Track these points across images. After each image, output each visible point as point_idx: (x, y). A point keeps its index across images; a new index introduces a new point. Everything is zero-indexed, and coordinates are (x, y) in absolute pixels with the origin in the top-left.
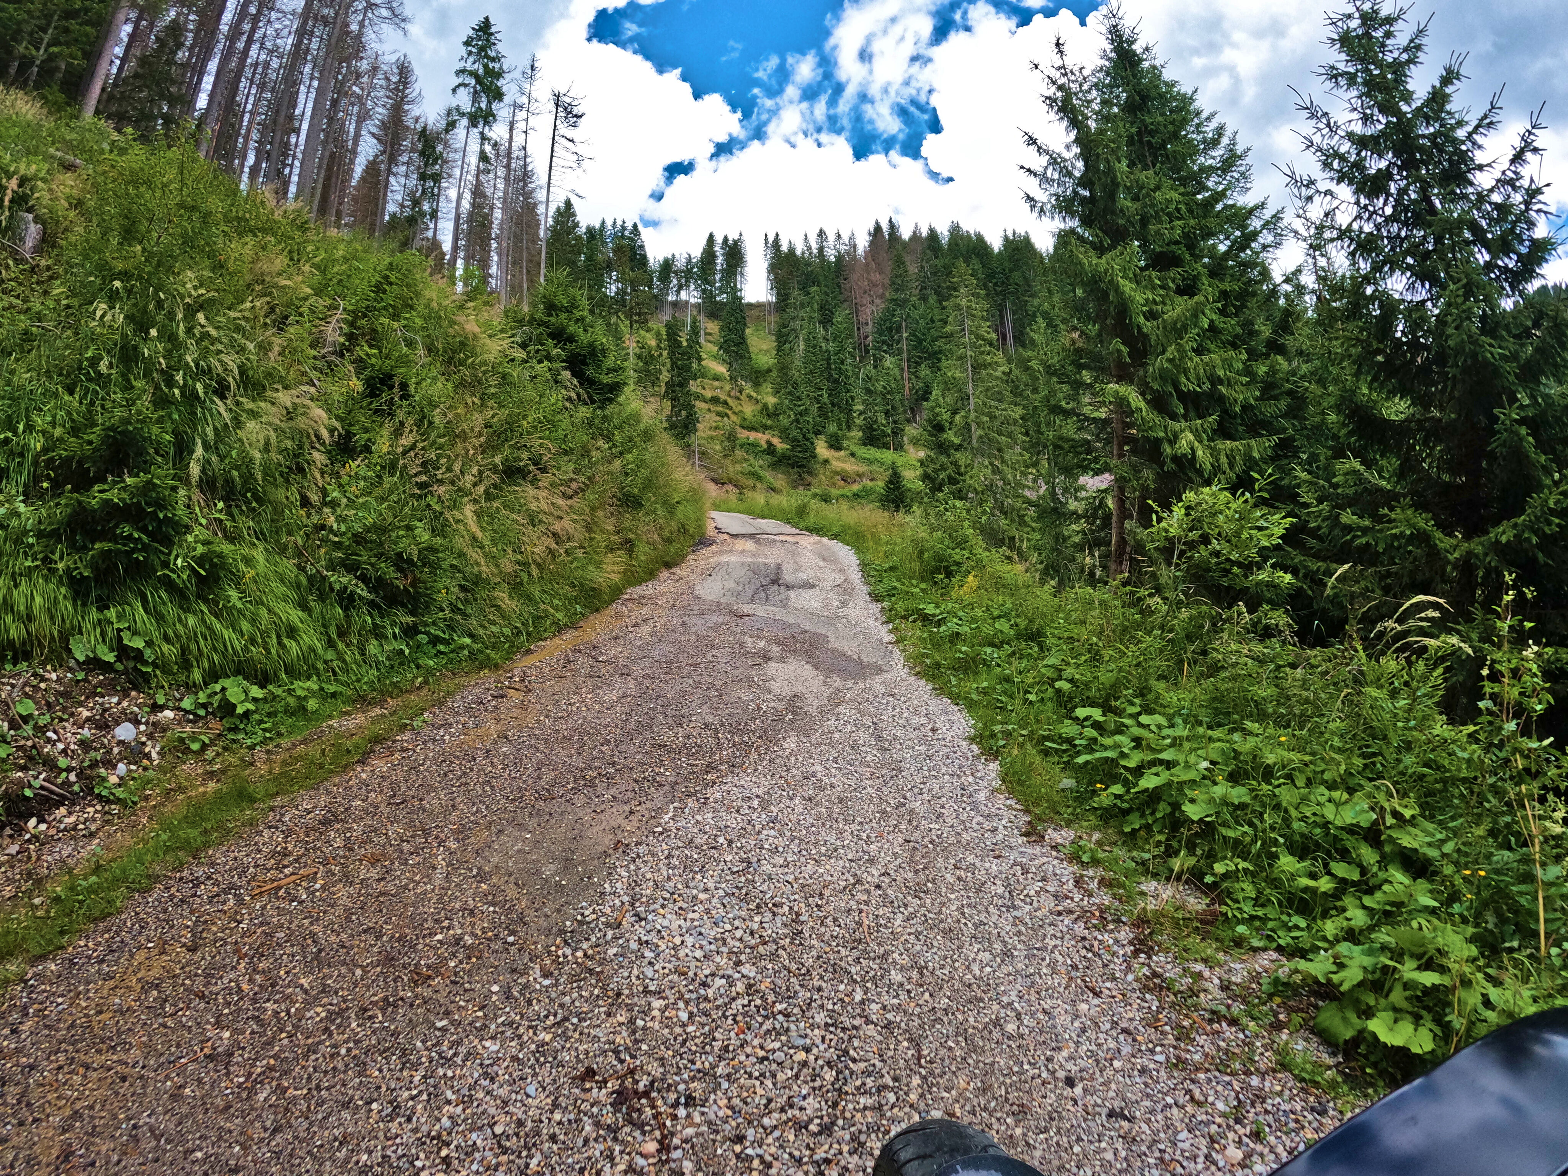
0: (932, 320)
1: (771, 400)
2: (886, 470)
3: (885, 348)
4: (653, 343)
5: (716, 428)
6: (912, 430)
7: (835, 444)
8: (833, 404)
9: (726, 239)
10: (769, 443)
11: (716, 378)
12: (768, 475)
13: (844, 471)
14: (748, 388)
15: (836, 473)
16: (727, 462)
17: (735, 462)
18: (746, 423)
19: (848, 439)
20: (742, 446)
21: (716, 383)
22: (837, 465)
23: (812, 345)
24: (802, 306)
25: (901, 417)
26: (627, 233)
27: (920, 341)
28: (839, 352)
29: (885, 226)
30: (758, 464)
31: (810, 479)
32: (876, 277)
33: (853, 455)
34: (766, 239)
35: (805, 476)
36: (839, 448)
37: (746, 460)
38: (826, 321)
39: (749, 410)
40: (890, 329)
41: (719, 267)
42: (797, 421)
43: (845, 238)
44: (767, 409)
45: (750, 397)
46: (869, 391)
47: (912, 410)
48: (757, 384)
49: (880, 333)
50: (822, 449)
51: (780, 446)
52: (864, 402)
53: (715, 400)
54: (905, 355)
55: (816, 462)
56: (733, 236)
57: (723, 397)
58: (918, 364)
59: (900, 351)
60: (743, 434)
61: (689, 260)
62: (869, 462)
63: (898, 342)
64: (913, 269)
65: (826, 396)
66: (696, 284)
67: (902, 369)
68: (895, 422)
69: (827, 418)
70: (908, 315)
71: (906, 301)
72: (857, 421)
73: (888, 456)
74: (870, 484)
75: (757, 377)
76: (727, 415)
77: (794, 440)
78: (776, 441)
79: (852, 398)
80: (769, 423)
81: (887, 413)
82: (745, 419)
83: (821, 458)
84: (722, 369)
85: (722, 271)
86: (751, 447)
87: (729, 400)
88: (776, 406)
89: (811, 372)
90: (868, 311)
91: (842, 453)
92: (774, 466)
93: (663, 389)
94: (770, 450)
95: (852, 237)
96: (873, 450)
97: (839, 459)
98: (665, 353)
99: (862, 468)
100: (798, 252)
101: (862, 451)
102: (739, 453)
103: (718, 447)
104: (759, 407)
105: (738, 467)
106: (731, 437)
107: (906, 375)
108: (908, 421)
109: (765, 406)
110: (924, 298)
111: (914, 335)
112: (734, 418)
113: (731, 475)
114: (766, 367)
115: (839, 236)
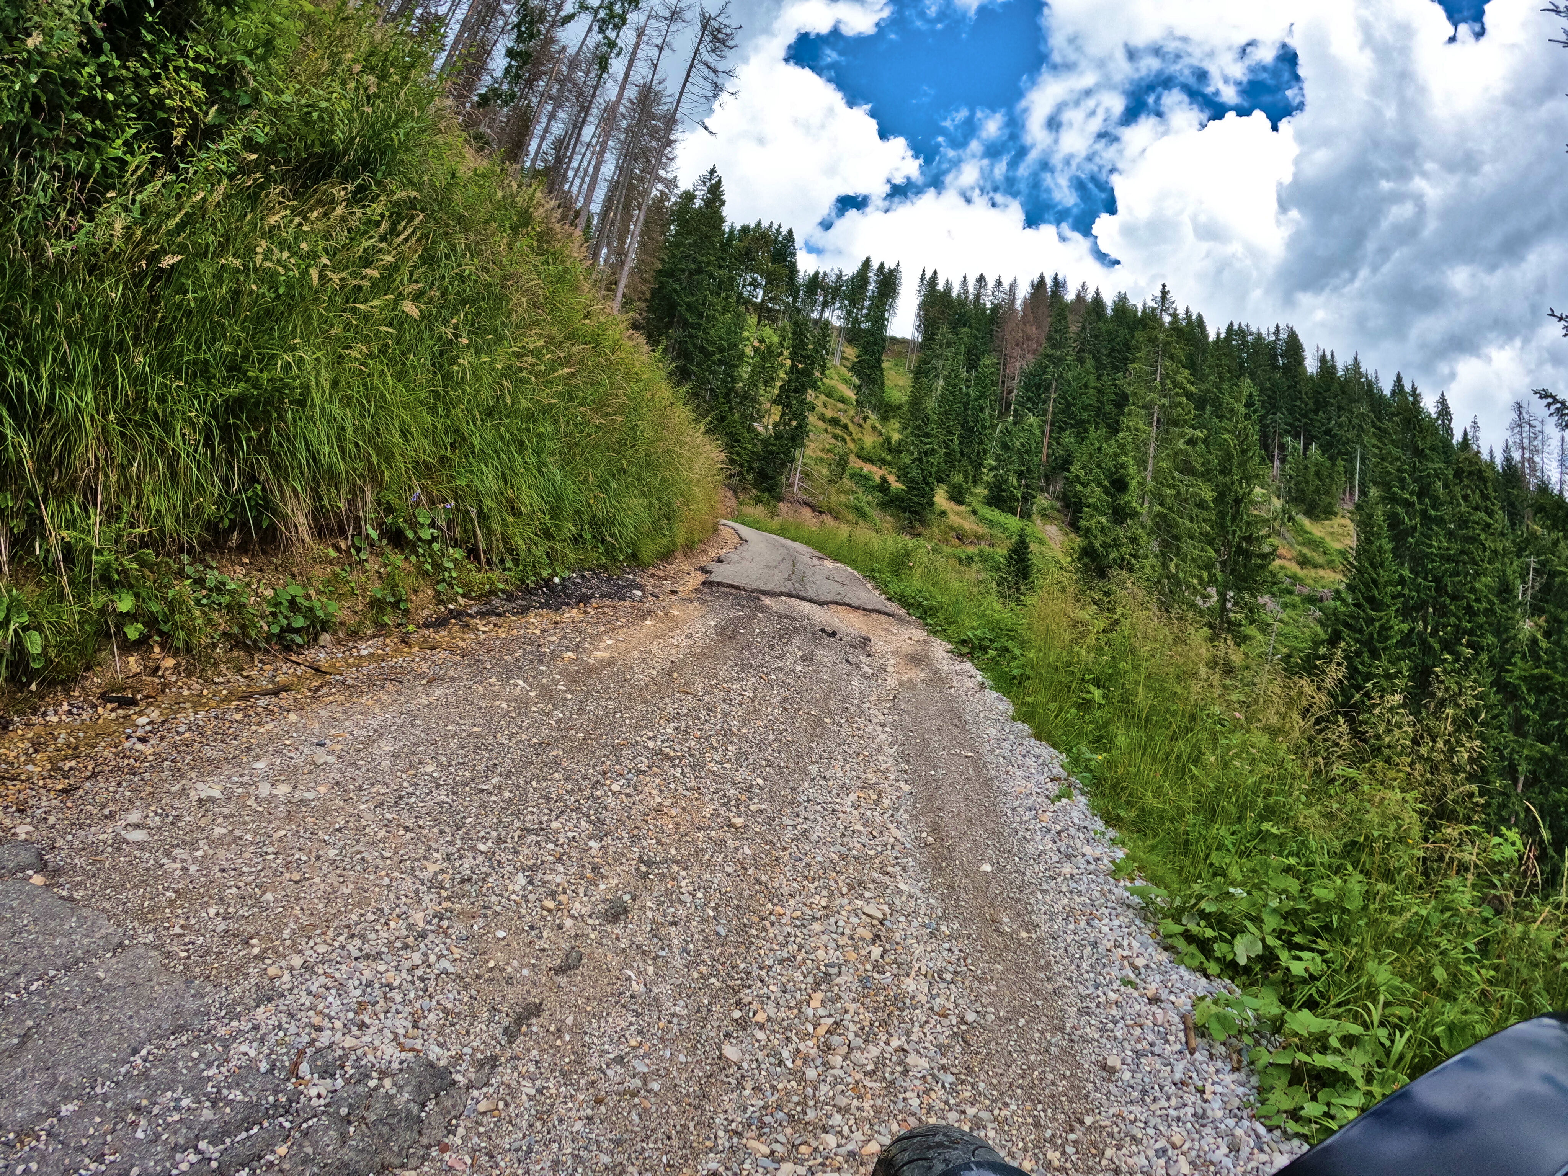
0: (1086, 386)
1: (896, 437)
2: (1009, 537)
3: (1029, 405)
4: (776, 339)
5: (829, 451)
6: (1043, 500)
7: (957, 496)
8: (962, 454)
9: (882, 266)
10: (884, 479)
11: (842, 400)
12: (874, 513)
13: (961, 528)
14: (873, 418)
15: (952, 528)
16: (832, 489)
17: (839, 491)
18: (864, 453)
19: (971, 494)
20: (852, 476)
21: (840, 405)
22: (954, 519)
23: (951, 385)
24: (949, 345)
25: (1035, 483)
26: (780, 238)
27: (1069, 405)
28: (980, 398)
29: (1049, 282)
30: (867, 499)
31: (921, 529)
32: (1033, 331)
33: (974, 512)
34: (923, 275)
35: (917, 524)
36: (960, 502)
37: (854, 492)
38: (972, 365)
39: (869, 440)
40: (1038, 386)
41: (869, 294)
42: (920, 460)
43: (1006, 284)
44: (889, 443)
45: (874, 428)
46: (1005, 447)
47: (1047, 478)
48: (884, 418)
49: (1027, 387)
50: (941, 498)
51: (896, 485)
52: (997, 458)
53: (835, 422)
54: (1049, 417)
55: (932, 512)
56: (890, 265)
57: (844, 420)
58: (1062, 429)
59: (1045, 412)
60: (855, 464)
61: (840, 276)
62: (991, 524)
63: (1044, 403)
64: (1074, 329)
65: (956, 442)
66: (842, 303)
67: (1043, 432)
68: (1027, 486)
69: (954, 466)
70: (1061, 376)
71: (1061, 359)
72: (985, 478)
73: (1013, 522)
74: (988, 550)
75: (887, 411)
76: (844, 440)
77: (913, 481)
78: (891, 479)
79: (985, 451)
80: (889, 458)
81: (1020, 475)
82: (862, 448)
83: (937, 508)
84: (851, 395)
85: (872, 298)
86: (862, 479)
87: (851, 426)
88: (899, 443)
89: (946, 413)
90: (1018, 365)
91: (963, 508)
92: (884, 506)
93: (776, 392)
94: (884, 487)
95: (1013, 285)
96: (997, 512)
97: (958, 514)
98: (786, 353)
99: (982, 530)
100: (954, 294)
101: (986, 512)
102: (847, 482)
103: (825, 471)
104: (881, 440)
105: (843, 498)
106: (842, 464)
107: (1046, 440)
108: (1042, 490)
109: (888, 440)
110: (1081, 360)
111: (1063, 397)
112: (851, 445)
113: (833, 505)
114: (897, 403)
115: (999, 283)
